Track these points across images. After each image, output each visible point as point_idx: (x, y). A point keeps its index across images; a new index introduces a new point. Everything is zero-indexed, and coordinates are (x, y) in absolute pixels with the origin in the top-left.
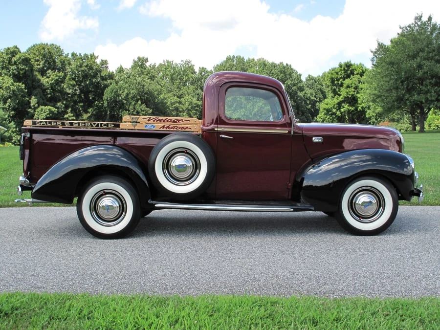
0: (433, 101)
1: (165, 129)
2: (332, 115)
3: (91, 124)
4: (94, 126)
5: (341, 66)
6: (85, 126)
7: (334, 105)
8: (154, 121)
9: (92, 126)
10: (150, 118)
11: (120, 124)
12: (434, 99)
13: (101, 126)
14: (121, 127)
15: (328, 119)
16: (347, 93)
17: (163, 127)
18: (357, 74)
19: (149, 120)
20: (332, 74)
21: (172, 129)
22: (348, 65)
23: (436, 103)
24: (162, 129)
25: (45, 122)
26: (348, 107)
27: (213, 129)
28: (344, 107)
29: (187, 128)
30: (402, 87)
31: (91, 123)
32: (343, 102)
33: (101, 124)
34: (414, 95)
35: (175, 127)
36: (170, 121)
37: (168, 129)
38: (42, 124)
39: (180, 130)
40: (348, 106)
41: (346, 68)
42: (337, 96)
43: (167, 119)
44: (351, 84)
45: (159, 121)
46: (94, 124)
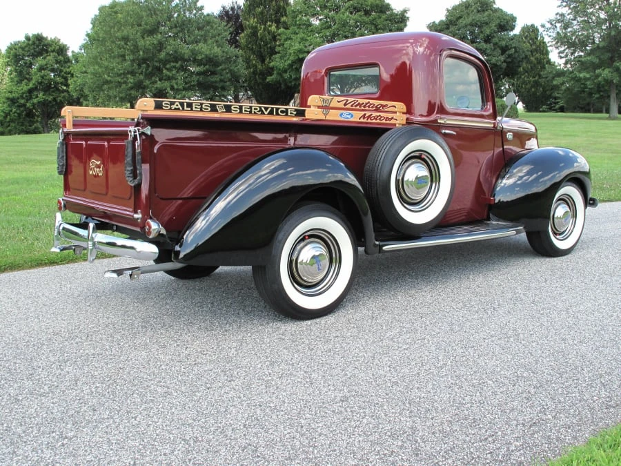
0: (181, 90)
1: (365, 120)
2: (19, 106)
3: (261, 110)
4: (266, 113)
5: (28, 38)
6: (251, 112)
7: (23, 93)
8: (352, 106)
9: (263, 113)
10: (347, 100)
11: (304, 111)
12: (181, 87)
13: (277, 114)
14: (308, 115)
15: (14, 113)
16: (42, 77)
17: (364, 116)
18: (53, 51)
19: (345, 105)
20: (16, 49)
21: (374, 121)
22: (39, 39)
23: (184, 92)
24: (362, 120)
25: (180, 102)
26: (44, 97)
27: (436, 121)
28: (37, 97)
29: (392, 118)
30: (140, 71)
31: (260, 107)
32: (35, 89)
33: (277, 109)
34: (156, 82)
35: (378, 117)
36: (372, 107)
37: (369, 121)
38: (173, 107)
39: (384, 121)
40: (43, 95)
41: (37, 42)
42: (25, 81)
43: (369, 102)
44: (46, 65)
45: (358, 107)
46: (266, 109)
